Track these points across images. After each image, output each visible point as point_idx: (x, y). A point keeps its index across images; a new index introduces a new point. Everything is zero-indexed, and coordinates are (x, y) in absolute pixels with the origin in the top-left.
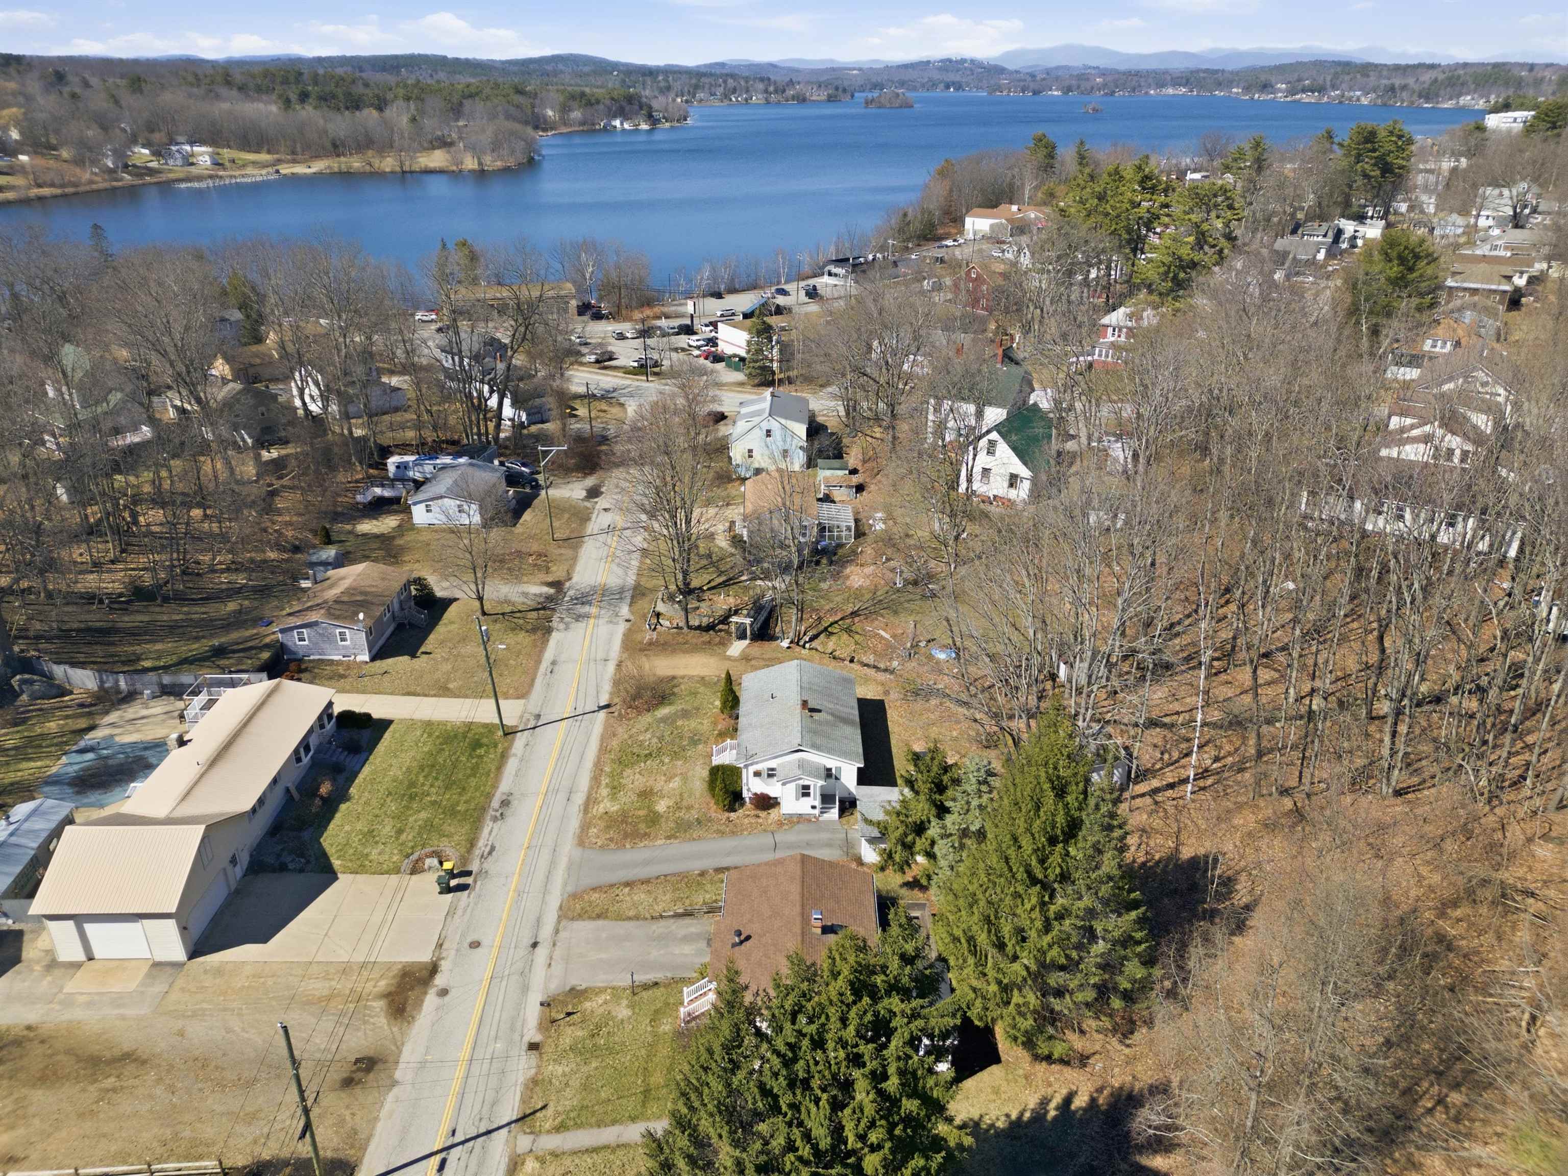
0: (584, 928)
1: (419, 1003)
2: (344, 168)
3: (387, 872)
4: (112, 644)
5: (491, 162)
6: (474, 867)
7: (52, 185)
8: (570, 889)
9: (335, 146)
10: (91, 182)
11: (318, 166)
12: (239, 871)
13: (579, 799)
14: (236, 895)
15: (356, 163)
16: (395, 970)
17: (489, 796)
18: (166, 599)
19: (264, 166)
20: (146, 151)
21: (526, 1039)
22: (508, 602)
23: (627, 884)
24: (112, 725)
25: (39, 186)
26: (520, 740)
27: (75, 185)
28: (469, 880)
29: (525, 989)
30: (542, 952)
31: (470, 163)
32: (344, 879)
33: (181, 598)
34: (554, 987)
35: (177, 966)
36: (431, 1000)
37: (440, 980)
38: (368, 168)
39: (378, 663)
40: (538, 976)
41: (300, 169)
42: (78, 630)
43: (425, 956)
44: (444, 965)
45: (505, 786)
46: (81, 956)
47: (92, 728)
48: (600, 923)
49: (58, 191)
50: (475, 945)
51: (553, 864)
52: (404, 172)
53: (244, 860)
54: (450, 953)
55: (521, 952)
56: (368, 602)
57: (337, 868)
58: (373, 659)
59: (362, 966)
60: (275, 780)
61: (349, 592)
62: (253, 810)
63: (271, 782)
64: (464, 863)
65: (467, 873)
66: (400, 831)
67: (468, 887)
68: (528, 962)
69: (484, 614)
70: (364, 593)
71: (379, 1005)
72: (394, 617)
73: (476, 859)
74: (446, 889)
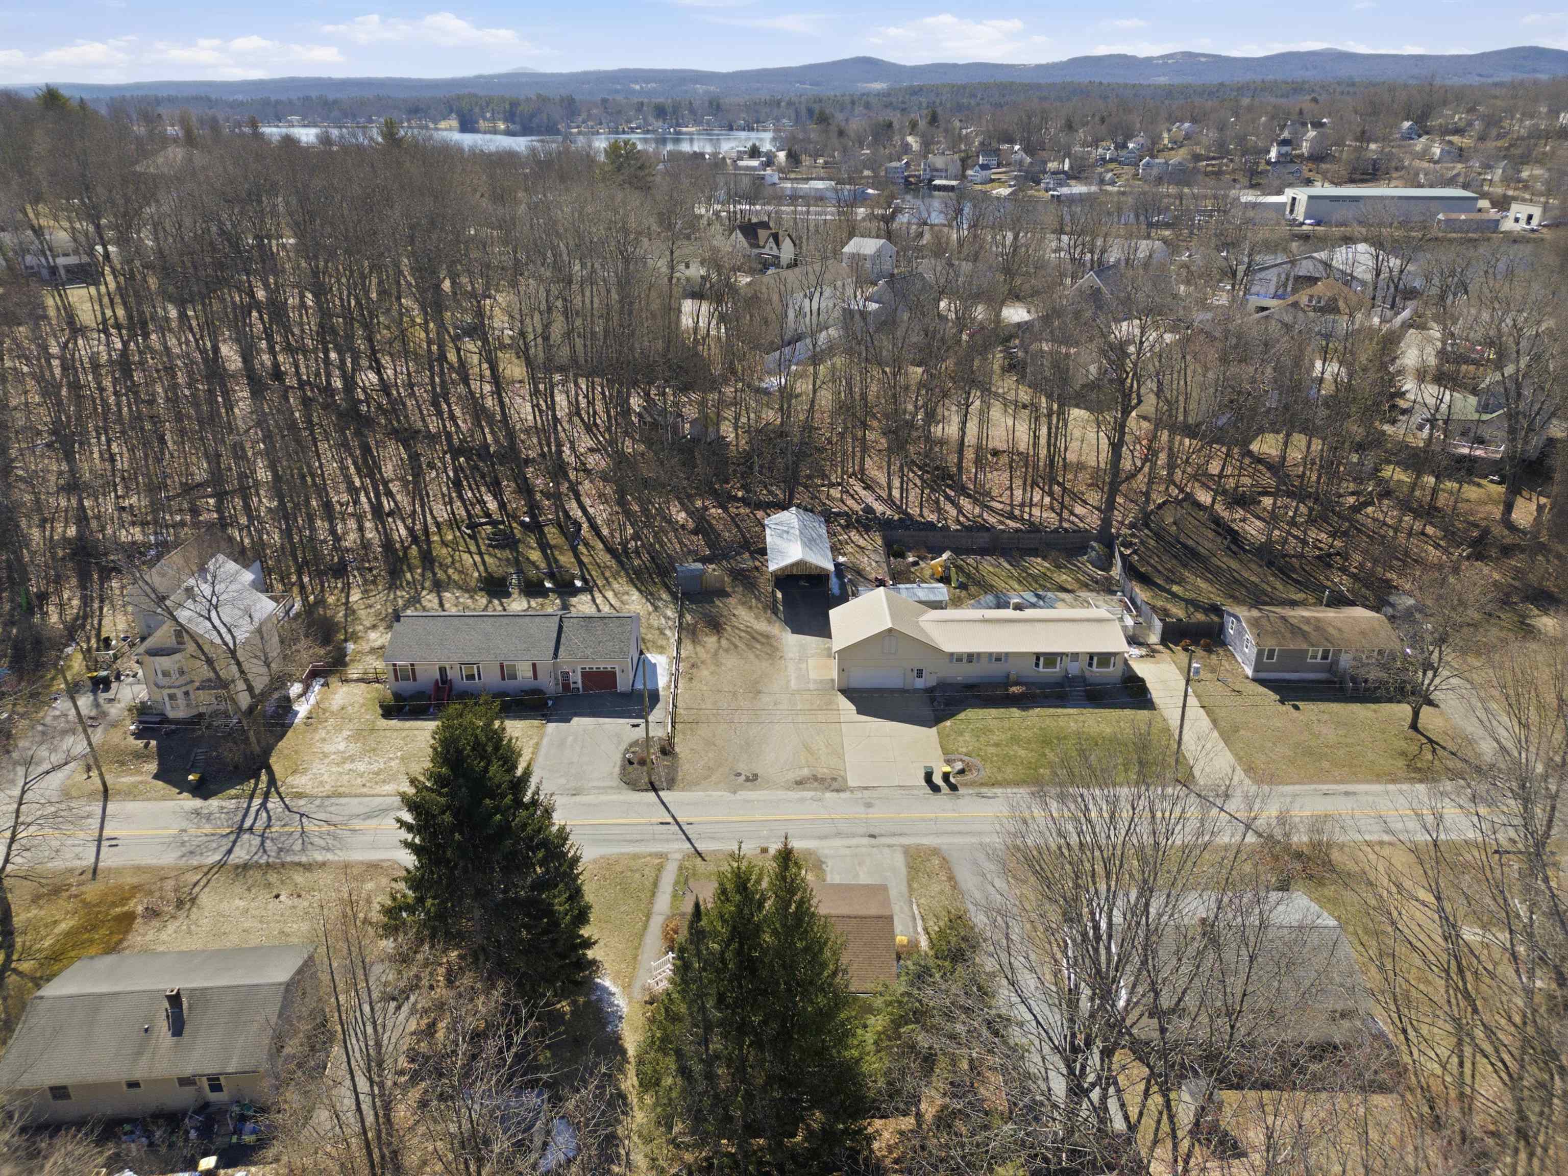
0: (898, 861)
1: (810, 790)
3: (944, 749)
4: (1185, 566)
6: (962, 791)
8: (943, 847)
12: (920, 683)
14: (903, 691)
16: (836, 773)
18: (1270, 564)
23: (951, 878)
28: (944, 789)
29: (824, 839)
30: (866, 841)
32: (930, 732)
34: (825, 853)
35: (832, 688)
36: (811, 795)
37: (829, 795)
39: (1256, 686)
40: (834, 843)
42: (1185, 546)
43: (851, 784)
44: (844, 795)
48: (903, 870)
50: (869, 805)
51: (980, 834)
53: (928, 681)
54: (858, 795)
55: (862, 830)
56: (1305, 635)
57: (942, 725)
58: (1255, 680)
59: (842, 757)
60: (998, 658)
61: (1307, 621)
62: (957, 658)
63: (991, 654)
64: (965, 785)
65: (953, 788)
66: (997, 745)
67: (935, 789)
68: (854, 836)
69: (1414, 726)
70: (1317, 629)
71: (806, 772)
72: (1332, 668)
73: (977, 790)
74: (928, 777)
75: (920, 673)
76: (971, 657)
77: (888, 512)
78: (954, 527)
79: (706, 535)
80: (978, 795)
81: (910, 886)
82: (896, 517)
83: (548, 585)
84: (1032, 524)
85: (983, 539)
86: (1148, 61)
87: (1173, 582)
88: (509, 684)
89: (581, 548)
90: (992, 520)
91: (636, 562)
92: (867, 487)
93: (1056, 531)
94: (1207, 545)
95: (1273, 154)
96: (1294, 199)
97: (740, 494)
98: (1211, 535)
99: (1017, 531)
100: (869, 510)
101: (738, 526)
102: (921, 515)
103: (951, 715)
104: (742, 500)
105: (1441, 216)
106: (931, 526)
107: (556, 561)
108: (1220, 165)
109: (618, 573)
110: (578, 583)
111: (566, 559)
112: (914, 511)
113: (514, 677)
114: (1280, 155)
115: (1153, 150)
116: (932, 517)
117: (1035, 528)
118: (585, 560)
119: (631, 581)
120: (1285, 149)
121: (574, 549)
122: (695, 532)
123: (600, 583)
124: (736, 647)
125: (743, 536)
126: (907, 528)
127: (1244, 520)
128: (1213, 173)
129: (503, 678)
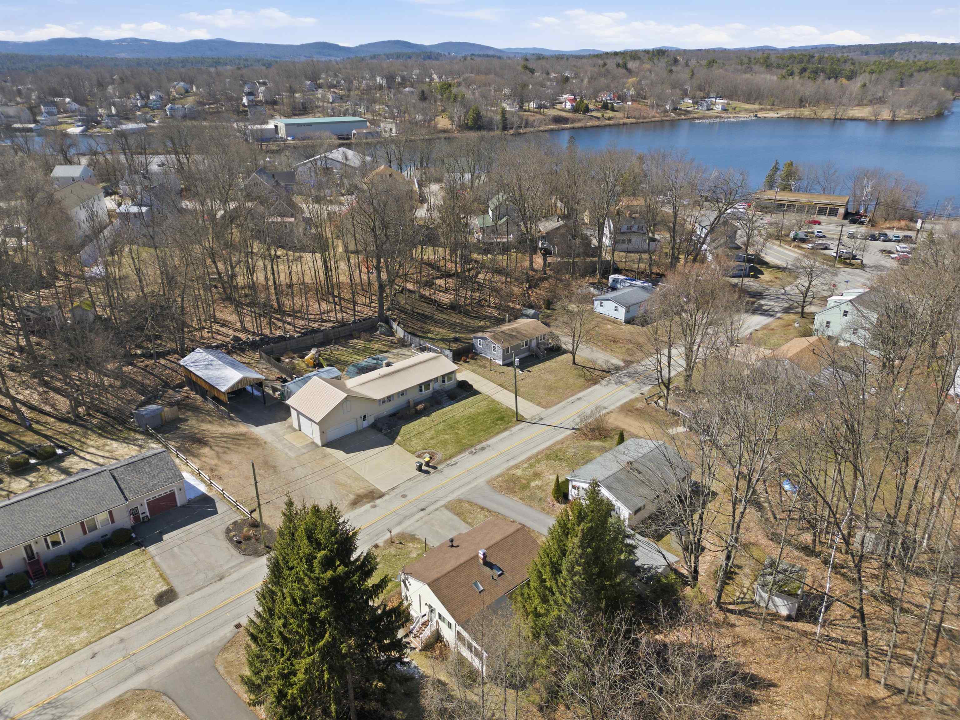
0: (448, 514)
1: (364, 504)
2: (798, 115)
3: (410, 451)
4: (426, 323)
5: (903, 114)
6: (440, 467)
7: (634, 118)
8: (461, 497)
9: (801, 101)
10: (654, 117)
11: (783, 113)
12: (365, 424)
13: (512, 463)
14: (358, 433)
15: (806, 112)
16: (370, 489)
17: (480, 442)
18: (460, 312)
19: (751, 111)
20: (691, 101)
21: (377, 542)
22: (594, 362)
23: (482, 508)
24: (393, 354)
25: (628, 118)
26: (523, 425)
27: (644, 118)
28: (432, 471)
29: (400, 523)
30: (422, 514)
31: (886, 115)
32: (395, 446)
33: (467, 314)
34: (409, 530)
35: (317, 446)
36: (368, 506)
37: (378, 501)
38: (813, 116)
39: (505, 368)
40: (407, 523)
41: (772, 115)
42: (418, 314)
43: (383, 490)
44: (386, 497)
45: (489, 442)
46: (297, 428)
47: (386, 352)
48: (455, 517)
49: (634, 121)
50: (404, 496)
51: (469, 483)
52: (836, 119)
53: (371, 420)
54: (393, 494)
55: (415, 509)
56: (516, 337)
57: (397, 440)
58: (504, 365)
59: (363, 480)
60: (402, 393)
61: (512, 330)
62: (383, 401)
63: (398, 393)
64: (438, 464)
65: (434, 468)
66: (432, 438)
67: (427, 472)
68: (413, 515)
69: (574, 363)
70: (518, 332)
71: (352, 497)
72: (529, 349)
73: (445, 464)
74: (420, 469)
75: (365, 418)
76: (389, 398)
77: (251, 337)
78: (296, 335)
79: (132, 386)
80: (448, 465)
81: (467, 523)
82: (257, 339)
83: (33, 461)
84: (338, 321)
85: (319, 337)
86: (108, 44)
87: (426, 333)
88: (92, 536)
89: (35, 426)
90: (315, 325)
91: (95, 421)
92: (223, 326)
93: (354, 322)
94: (428, 310)
95: (245, 101)
96: (276, 126)
97: (139, 352)
98: (425, 305)
99: (333, 328)
100: (236, 339)
101: (152, 374)
102: (271, 333)
103: (398, 433)
104: (143, 355)
105: (354, 131)
106: (281, 338)
107: (23, 442)
108: (217, 108)
109: (86, 433)
110: (59, 451)
111: (30, 438)
112: (266, 332)
113: (94, 528)
114: (249, 101)
115: (168, 99)
116: (279, 333)
117: (343, 324)
118: (49, 433)
119: (100, 435)
120: (252, 97)
121: (30, 428)
122: (123, 387)
123: (76, 445)
124: (228, 448)
125: (161, 379)
126: (267, 343)
127: (434, 294)
128: (215, 112)
129: (85, 532)
